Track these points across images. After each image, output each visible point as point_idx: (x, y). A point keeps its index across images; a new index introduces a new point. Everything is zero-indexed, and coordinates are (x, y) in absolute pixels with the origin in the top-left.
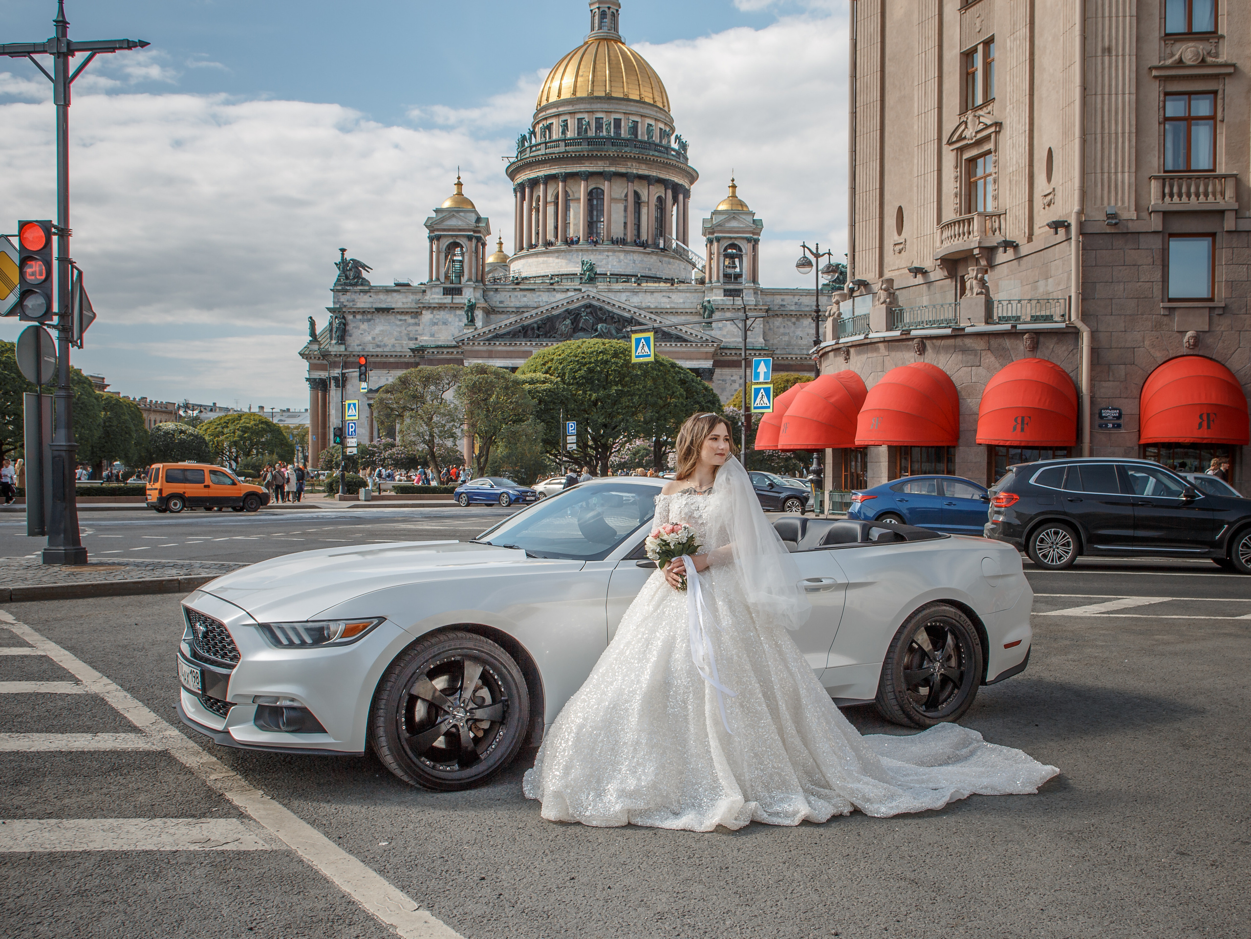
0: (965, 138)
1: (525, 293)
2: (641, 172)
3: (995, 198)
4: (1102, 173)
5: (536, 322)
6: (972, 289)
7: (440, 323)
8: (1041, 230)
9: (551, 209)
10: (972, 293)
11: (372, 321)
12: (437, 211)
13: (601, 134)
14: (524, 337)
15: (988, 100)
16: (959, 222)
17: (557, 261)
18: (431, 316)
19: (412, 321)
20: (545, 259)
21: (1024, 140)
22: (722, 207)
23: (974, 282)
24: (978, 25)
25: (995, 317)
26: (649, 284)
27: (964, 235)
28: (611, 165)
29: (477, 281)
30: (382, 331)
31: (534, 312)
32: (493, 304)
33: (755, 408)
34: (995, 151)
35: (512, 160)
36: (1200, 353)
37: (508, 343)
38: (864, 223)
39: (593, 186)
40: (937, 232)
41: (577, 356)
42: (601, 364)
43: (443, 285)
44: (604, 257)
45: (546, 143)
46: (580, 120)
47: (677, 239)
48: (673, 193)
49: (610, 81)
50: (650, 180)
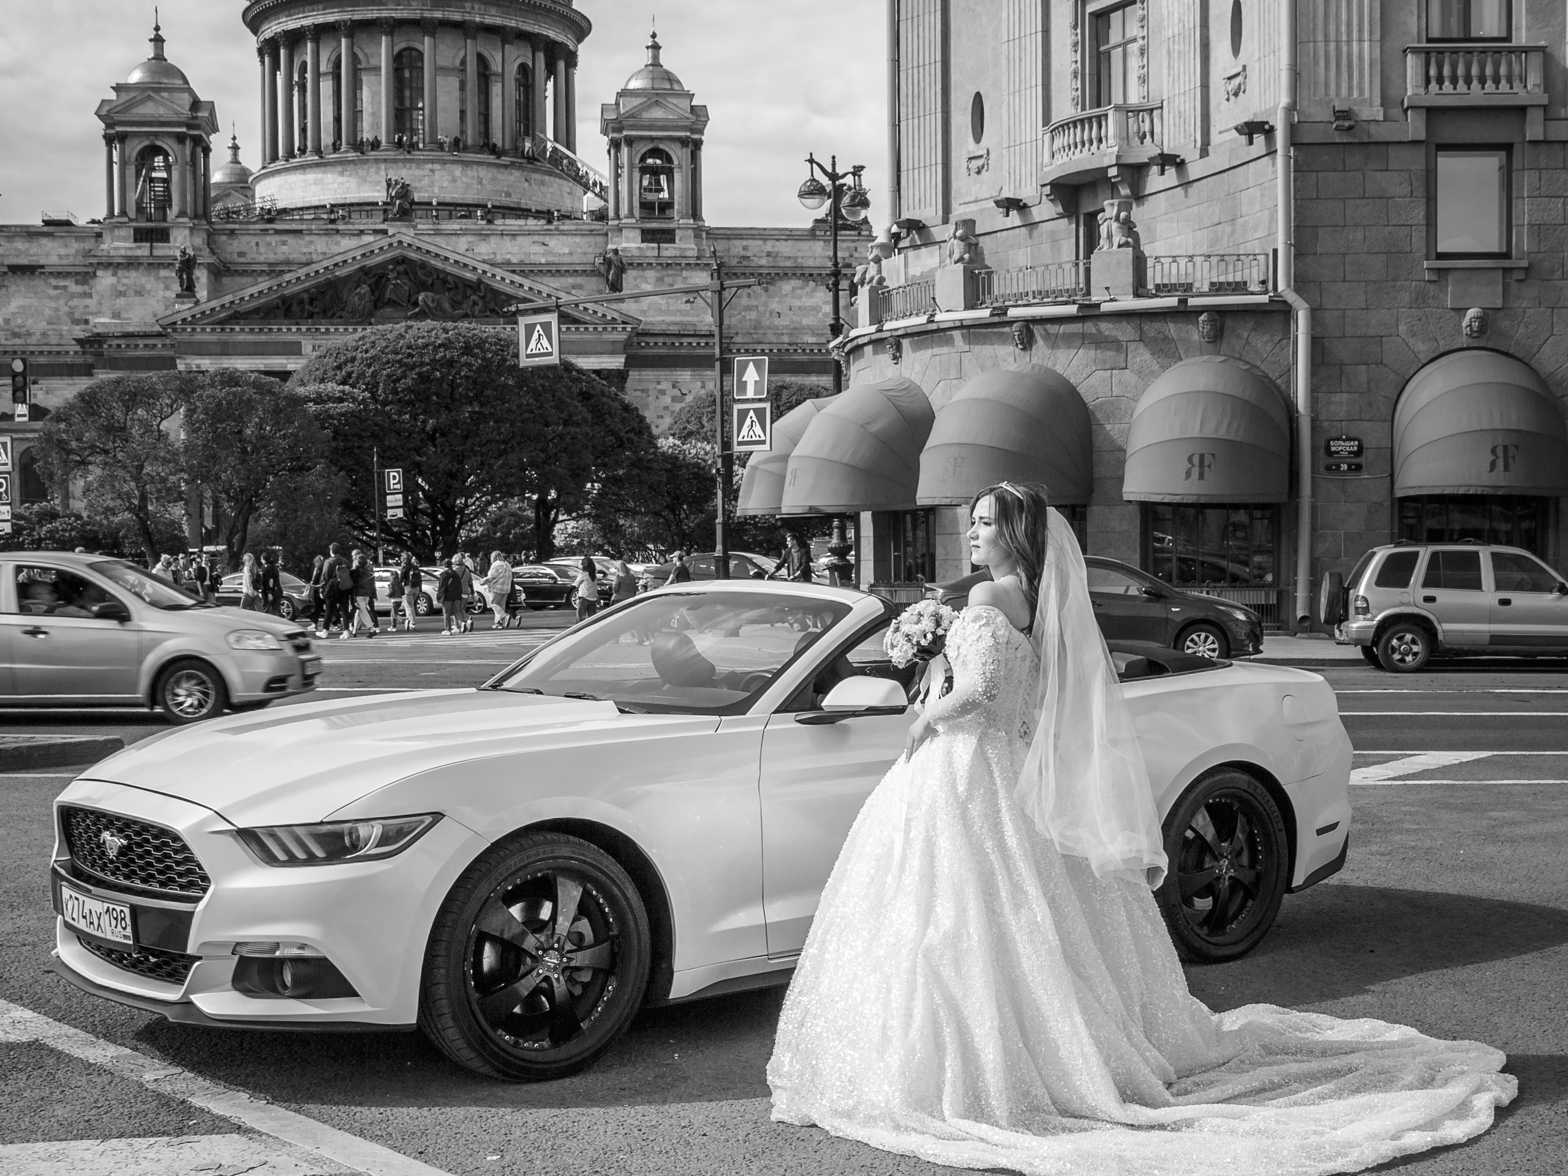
1: (285, 238)
3: (1144, 80)
4: (1327, 41)
5: (306, 290)
6: (1110, 237)
7: (131, 292)
8: (1224, 135)
9: (326, 87)
12: (118, 88)
14: (286, 316)
16: (1082, 121)
17: (340, 179)
18: (112, 280)
19: (79, 289)
20: (320, 176)
22: (636, 84)
23: (1115, 226)
25: (1150, 286)
26: (507, 222)
27: (1091, 143)
28: (434, 6)
30: (23, 307)
31: (302, 272)
32: (226, 257)
33: (740, 444)
34: (1143, 2)
36: (1490, 345)
37: (257, 328)
38: (916, 120)
39: (403, 45)
40: (1048, 137)
41: (398, 353)
42: (442, 366)
43: (134, 224)
44: (426, 172)
47: (556, 140)
48: (547, 58)
50: (505, 35)
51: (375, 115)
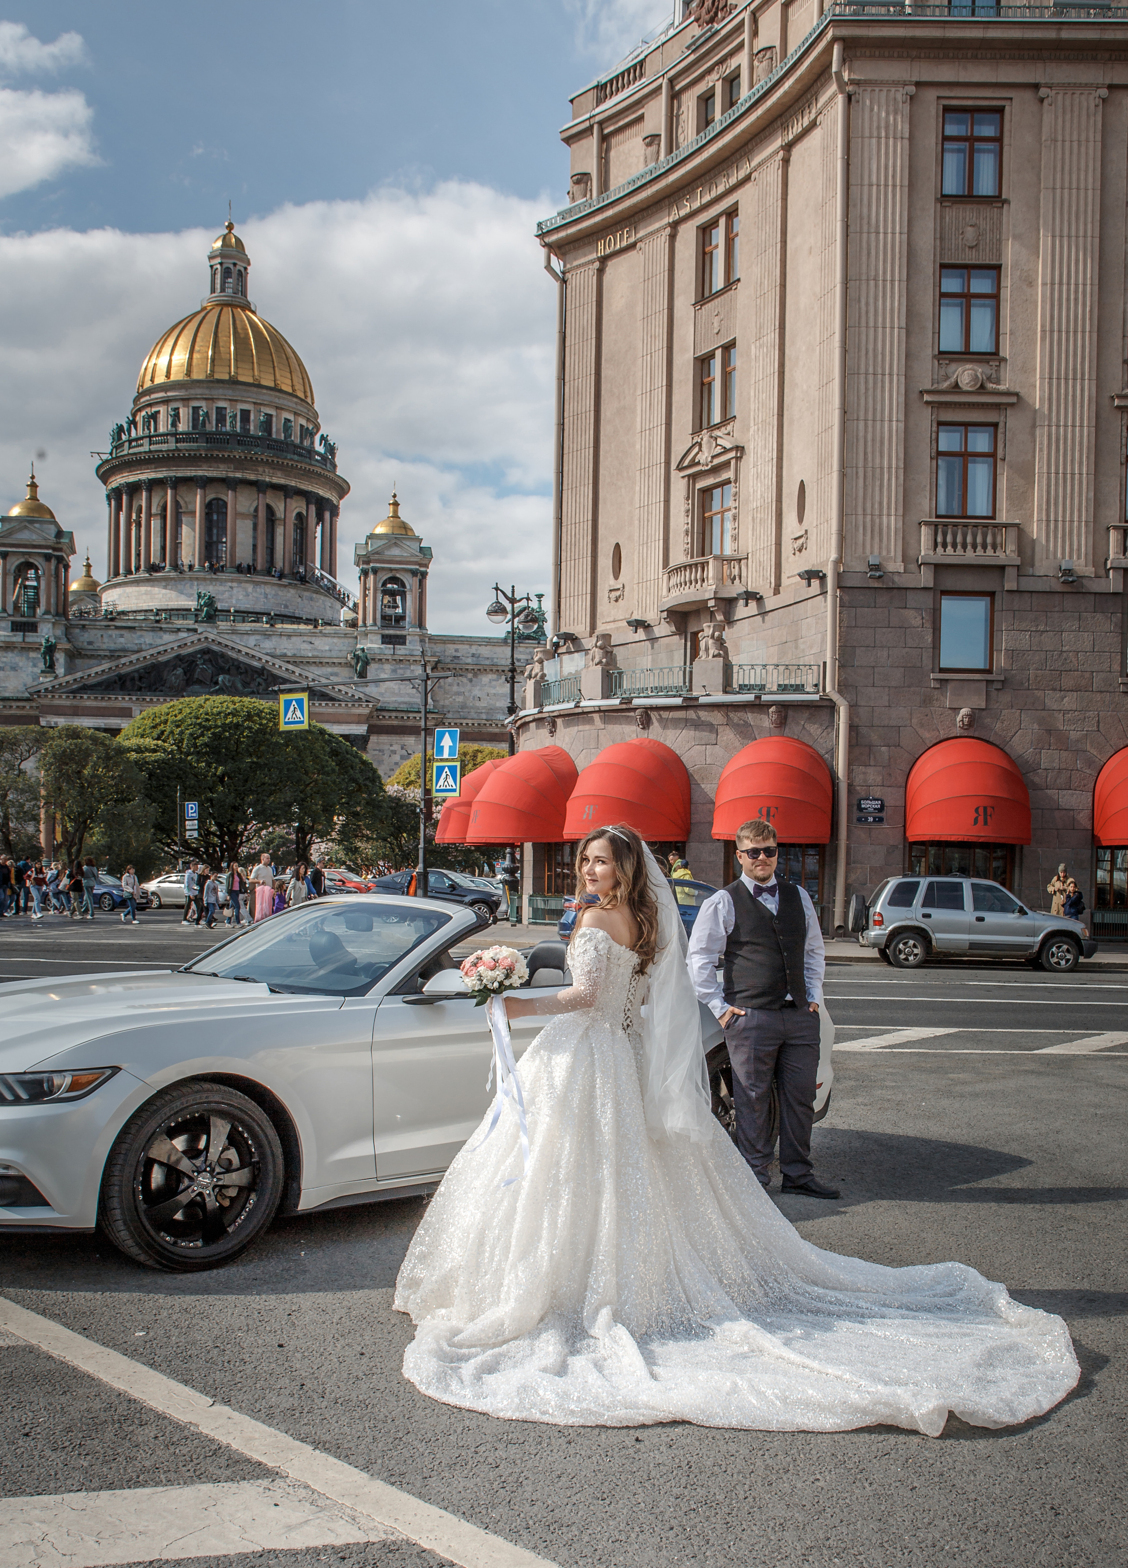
0: (698, 463)
1: (122, 632)
2: (276, 481)
3: (735, 538)
4: (865, 515)
5: (137, 671)
6: (707, 649)
7: (8, 668)
8: (791, 581)
9: (155, 524)
10: (708, 655)
13: (222, 429)
14: (121, 689)
15: (727, 419)
16: (690, 566)
17: (164, 591)
20: (149, 588)
21: (770, 470)
22: (379, 530)
23: (711, 642)
24: (716, 325)
25: (735, 686)
26: (285, 626)
27: (697, 582)
28: (237, 469)
29: (57, 615)
31: (134, 657)
32: (79, 644)
33: (437, 791)
34: (736, 481)
35: (105, 457)
36: (976, 735)
37: (100, 697)
38: (573, 562)
39: (213, 496)
40: (665, 577)
42: (230, 728)
43: (11, 619)
44: (227, 588)
45: (150, 437)
46: (196, 410)
47: (322, 568)
48: (317, 509)
49: (236, 360)
50: (287, 492)
51: (191, 545)
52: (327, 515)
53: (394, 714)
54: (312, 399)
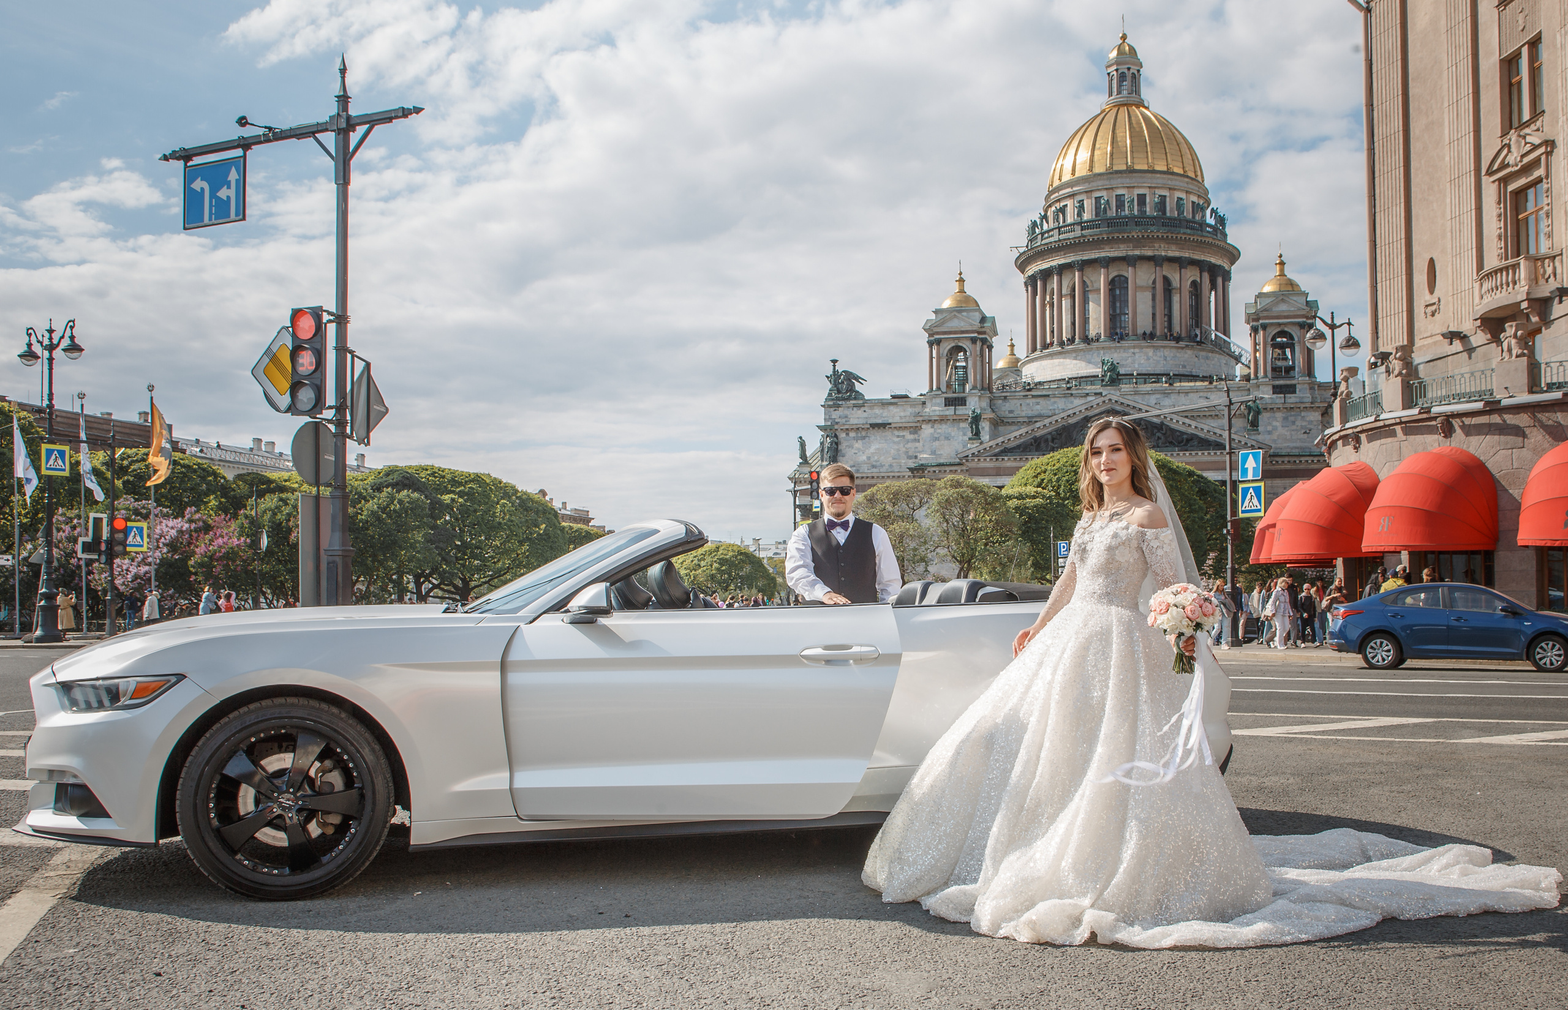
0: (1508, 165)
1: (1038, 400)
2: (1171, 254)
3: (1549, 235)
5: (1050, 433)
6: (1510, 350)
7: (943, 438)
9: (1066, 303)
10: (1512, 356)
11: (867, 439)
12: (936, 312)
13: (1123, 214)
14: (1036, 451)
15: (1537, 114)
16: (1501, 270)
17: (1075, 361)
18: (931, 431)
19: (912, 437)
20: (1062, 360)
22: (1267, 289)
23: (1513, 341)
24: (1521, 22)
25: (1543, 385)
26: (1183, 384)
27: (1508, 285)
28: (1135, 247)
29: (983, 389)
30: (878, 449)
31: (1047, 421)
32: (1001, 414)
33: (1243, 512)
34: (1547, 177)
35: (1022, 250)
37: (1018, 458)
38: (1388, 282)
39: (1115, 274)
40: (1477, 285)
41: (1073, 466)
43: (945, 395)
44: (1130, 354)
45: (1059, 228)
46: (1098, 199)
47: (1216, 329)
48: (1211, 276)
49: (1132, 152)
50: (1181, 263)
51: (1098, 319)
52: (1220, 280)
53: (1286, 459)
54: (1203, 177)
